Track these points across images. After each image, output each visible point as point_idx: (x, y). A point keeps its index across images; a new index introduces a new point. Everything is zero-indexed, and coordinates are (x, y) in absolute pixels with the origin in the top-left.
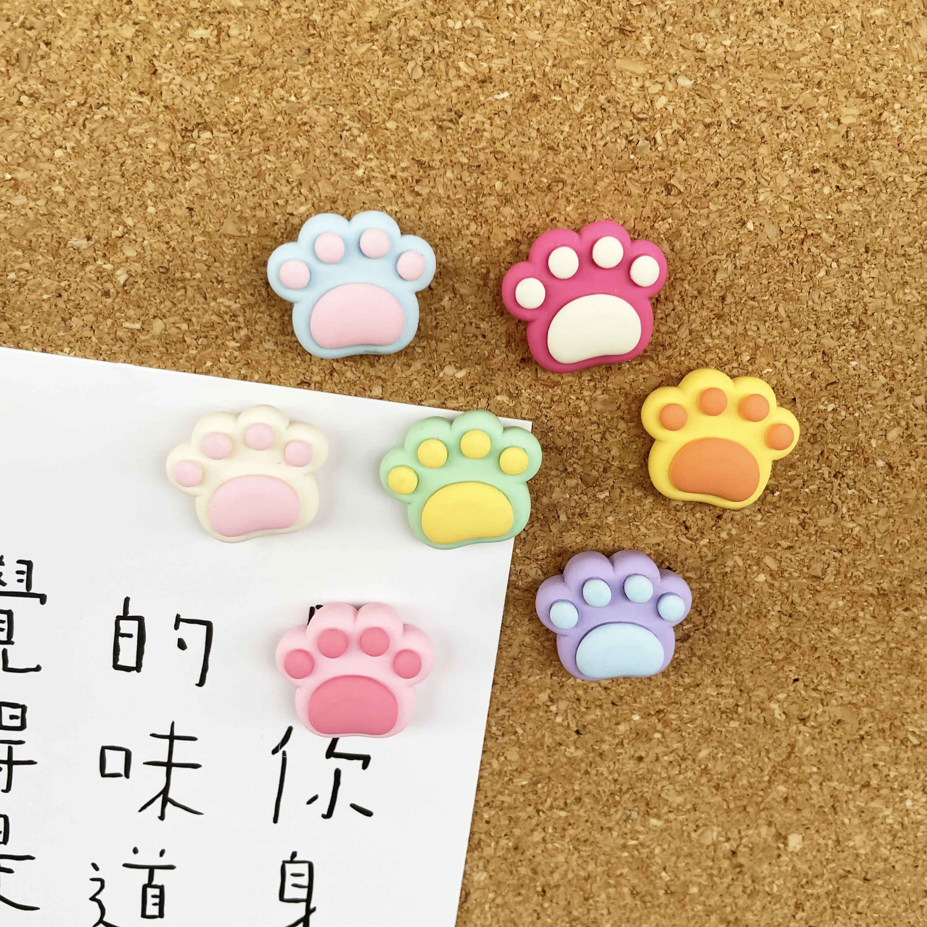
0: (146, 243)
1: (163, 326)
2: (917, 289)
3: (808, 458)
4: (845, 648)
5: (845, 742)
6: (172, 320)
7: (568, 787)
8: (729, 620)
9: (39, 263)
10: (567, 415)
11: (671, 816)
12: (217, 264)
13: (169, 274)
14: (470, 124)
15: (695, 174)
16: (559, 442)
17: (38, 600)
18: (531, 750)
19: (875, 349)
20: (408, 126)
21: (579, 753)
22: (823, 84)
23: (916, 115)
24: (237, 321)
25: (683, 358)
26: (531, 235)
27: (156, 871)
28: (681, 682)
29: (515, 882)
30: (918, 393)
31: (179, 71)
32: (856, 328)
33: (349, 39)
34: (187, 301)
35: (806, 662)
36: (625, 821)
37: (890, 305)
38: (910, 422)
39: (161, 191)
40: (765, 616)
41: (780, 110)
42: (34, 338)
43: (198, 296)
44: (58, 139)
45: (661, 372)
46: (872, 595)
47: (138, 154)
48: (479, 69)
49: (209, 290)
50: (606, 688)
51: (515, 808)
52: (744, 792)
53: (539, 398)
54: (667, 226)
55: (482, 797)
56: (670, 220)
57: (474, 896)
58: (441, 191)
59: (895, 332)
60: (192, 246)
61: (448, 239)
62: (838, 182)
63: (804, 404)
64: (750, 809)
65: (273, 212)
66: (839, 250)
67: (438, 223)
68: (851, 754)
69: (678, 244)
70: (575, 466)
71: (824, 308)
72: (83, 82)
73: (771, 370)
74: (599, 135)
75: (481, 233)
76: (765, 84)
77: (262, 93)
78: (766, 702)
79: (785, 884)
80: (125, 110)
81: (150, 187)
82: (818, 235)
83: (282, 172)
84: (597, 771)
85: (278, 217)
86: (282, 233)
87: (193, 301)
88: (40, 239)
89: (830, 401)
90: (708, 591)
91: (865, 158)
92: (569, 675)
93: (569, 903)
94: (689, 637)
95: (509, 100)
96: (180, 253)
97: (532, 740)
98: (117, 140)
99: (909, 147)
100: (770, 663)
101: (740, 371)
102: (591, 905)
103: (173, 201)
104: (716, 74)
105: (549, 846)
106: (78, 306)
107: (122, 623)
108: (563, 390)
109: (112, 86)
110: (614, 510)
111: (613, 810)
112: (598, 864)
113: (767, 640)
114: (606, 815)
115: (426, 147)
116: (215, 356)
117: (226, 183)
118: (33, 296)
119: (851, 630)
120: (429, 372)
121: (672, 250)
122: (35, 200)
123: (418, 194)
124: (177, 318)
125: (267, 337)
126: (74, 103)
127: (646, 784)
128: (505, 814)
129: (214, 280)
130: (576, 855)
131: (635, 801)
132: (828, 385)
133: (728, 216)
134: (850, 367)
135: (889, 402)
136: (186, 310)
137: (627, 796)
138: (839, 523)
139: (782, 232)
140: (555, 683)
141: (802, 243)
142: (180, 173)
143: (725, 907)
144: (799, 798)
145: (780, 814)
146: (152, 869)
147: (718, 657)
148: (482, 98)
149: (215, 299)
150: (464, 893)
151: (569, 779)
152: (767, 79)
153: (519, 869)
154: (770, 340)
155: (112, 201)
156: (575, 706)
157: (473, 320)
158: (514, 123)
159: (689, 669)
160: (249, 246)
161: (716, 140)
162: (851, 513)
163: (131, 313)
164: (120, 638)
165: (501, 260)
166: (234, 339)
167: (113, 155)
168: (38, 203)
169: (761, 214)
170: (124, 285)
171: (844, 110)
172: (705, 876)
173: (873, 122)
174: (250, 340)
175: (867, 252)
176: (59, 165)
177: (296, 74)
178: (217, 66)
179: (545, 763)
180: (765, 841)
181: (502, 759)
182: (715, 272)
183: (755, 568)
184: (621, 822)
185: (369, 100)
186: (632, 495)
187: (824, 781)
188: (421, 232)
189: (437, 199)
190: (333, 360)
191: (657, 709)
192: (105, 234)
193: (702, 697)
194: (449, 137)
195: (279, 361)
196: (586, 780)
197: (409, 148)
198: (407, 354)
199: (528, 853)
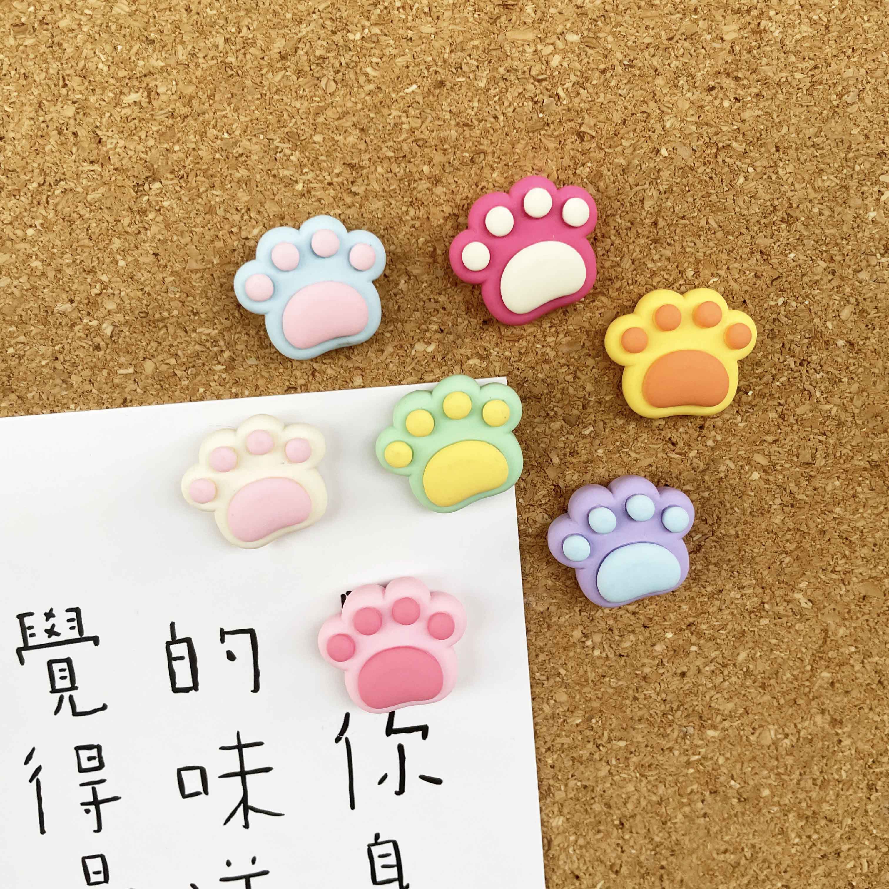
0: (123, 294)
1: (154, 365)
2: (833, 174)
3: (772, 353)
4: (852, 525)
5: (876, 616)
6: (160, 358)
8: (735, 522)
9: (33, 334)
10: (537, 363)
11: (726, 724)
12: (190, 298)
13: (149, 317)
14: (388, 121)
15: (602, 117)
16: (536, 391)
17: (92, 642)
18: (577, 688)
19: (808, 237)
20: (333, 135)
22: (699, 9)
23: (791, 16)
24: (219, 346)
25: (632, 287)
26: (465, 207)
27: (252, 880)
28: (704, 592)
29: (592, 820)
30: (859, 268)
31: (121, 136)
32: (786, 222)
33: (264, 71)
34: (170, 339)
35: (818, 546)
36: (684, 738)
37: (812, 195)
38: (859, 298)
39: (127, 245)
41: (666, 42)
42: (41, 403)
43: (178, 331)
44: (27, 220)
45: (615, 304)
46: (865, 469)
47: (100, 217)
49: (188, 323)
50: (634, 613)
51: (575, 747)
52: (791, 686)
53: (507, 353)
54: (588, 170)
55: (542, 743)
56: (589, 164)
57: (555, 842)
58: (376, 186)
59: (823, 218)
60: (164, 287)
61: (392, 228)
62: (735, 93)
63: (755, 303)
64: (800, 702)
65: (229, 241)
66: (752, 154)
67: (380, 215)
68: (884, 627)
69: (601, 184)
70: (555, 409)
71: (751, 212)
72: (39, 165)
73: (716, 280)
74: (506, 104)
75: (421, 216)
76: (647, 22)
77: (198, 137)
78: (790, 594)
79: (852, 767)
80: (81, 180)
81: (117, 243)
82: (729, 146)
83: (230, 202)
84: (645, 695)
85: (236, 243)
86: (242, 257)
87: (175, 336)
88: (29, 312)
89: (778, 296)
90: (708, 499)
91: (754, 66)
92: (597, 607)
93: (649, 830)
94: (700, 546)
95: (417, 91)
96: (155, 296)
97: (576, 678)
98: (79, 208)
99: (792, 46)
100: (784, 555)
101: (688, 287)
102: (671, 828)
103: (140, 251)
104: (600, 23)
105: (617, 778)
106: (74, 365)
107: (172, 647)
108: (528, 342)
109: (65, 162)
110: (602, 442)
111: (669, 731)
112: (667, 786)
113: (776, 534)
114: (663, 737)
115: (354, 150)
116: (206, 382)
117: (183, 224)
118: (34, 365)
119: (853, 507)
120: (401, 353)
121: (598, 191)
122: (18, 278)
123: (356, 194)
124: (165, 355)
125: (249, 354)
126: (35, 185)
127: (695, 698)
129: (190, 313)
130: (645, 781)
131: (688, 716)
132: (773, 281)
133: (642, 148)
134: (789, 259)
135: (835, 283)
136: (171, 346)
137: (679, 713)
138: (817, 407)
139: (694, 151)
140: (584, 618)
141: (716, 157)
142: (140, 225)
143: (800, 803)
144: (844, 680)
145: (830, 700)
146: (247, 878)
147: (733, 561)
148: (394, 95)
149: (195, 331)
150: (546, 841)
151: (621, 708)
152: (647, 17)
153: (594, 806)
154: (708, 252)
155: (86, 264)
156: (609, 636)
157: (431, 296)
158: (428, 111)
159: (708, 577)
160: (215, 276)
161: (613, 83)
162: (825, 396)
163: (122, 360)
164: (173, 662)
165: (444, 236)
166: (219, 363)
167: (78, 222)
168: (21, 280)
169: (671, 139)
170: (112, 336)
171: (725, 28)
172: (773, 777)
173: (753, 32)
174: (234, 360)
175: (778, 151)
176: (32, 243)
177: (224, 113)
178: (153, 122)
179: (593, 697)
180: (823, 729)
181: (552, 702)
182: (642, 201)
183: (747, 468)
184: (679, 740)
185: (293, 120)
186: (615, 425)
187: (864, 658)
188: (366, 227)
189: (373, 194)
190: (312, 360)
191: (688, 623)
192: (85, 294)
193: (728, 602)
194: (372, 137)
195: (264, 373)
196: (636, 706)
197: (338, 155)
198: (377, 341)
199: (598, 789)
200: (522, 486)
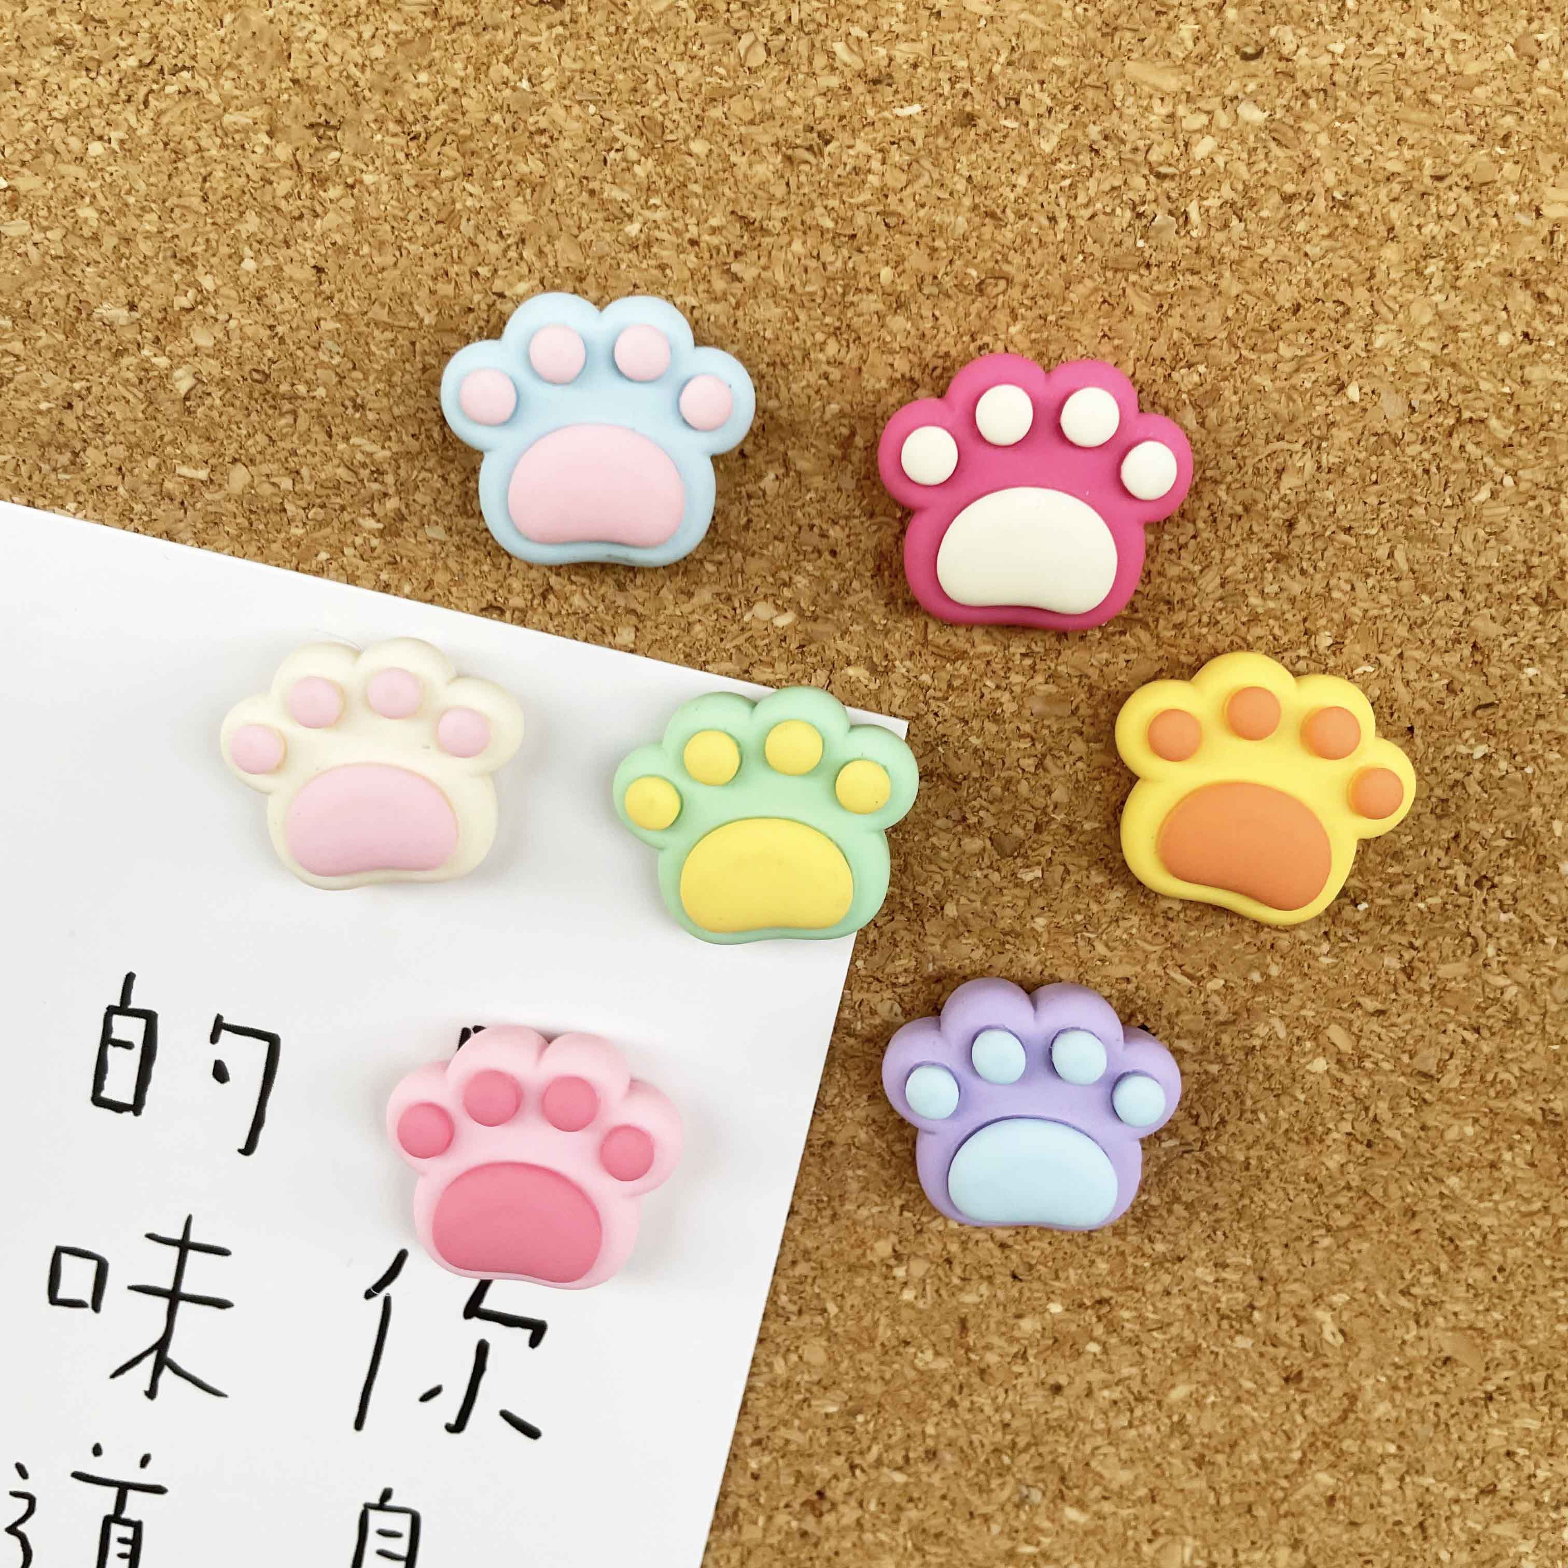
0: (233, 324)
1: (248, 478)
3: (1429, 844)
4: (1471, 1218)
5: (1456, 1402)
6: (265, 469)
7: (915, 1428)
8: (1250, 1139)
9: (40, 344)
10: (975, 716)
11: (1107, 1507)
12: (358, 375)
13: (268, 385)
14: (844, 158)
15: (1258, 286)
16: (957, 767)
18: (849, 1347)
20: (728, 151)
21: (942, 1365)
22: (1514, 139)
24: (383, 483)
25: (1204, 631)
26: (938, 372)
27: (131, 1494)
28: (1148, 1250)
31: (325, 19)
32: (1541, 605)
34: (295, 438)
35: (1393, 1237)
36: (1017, 1506)
39: (270, 233)
40: (1321, 1141)
41: (1428, 181)
42: (14, 480)
43: (316, 428)
44: (98, 124)
45: (1161, 653)
46: (1531, 1122)
47: (236, 164)
48: (870, 58)
49: (338, 421)
50: (1003, 1246)
51: (810, 1456)
52: (1254, 1478)
53: (926, 678)
54: (1196, 378)
55: (749, 1426)
56: (1202, 369)
58: (780, 277)
60: (315, 337)
61: (784, 365)
62: (1528, 324)
63: (1429, 739)
64: (1260, 1512)
65: (467, 288)
66: (1520, 453)
67: (769, 334)
68: (1465, 1427)
69: (1212, 415)
70: (982, 813)
71: (1482, 562)
72: (153, 26)
73: (1370, 669)
74: (1082, 199)
75: (847, 361)
76: (1404, 130)
77: (470, 70)
78: (1310, 1307)
80: (222, 81)
81: (252, 223)
82: (1482, 421)
83: (493, 216)
84: (972, 1403)
85: (477, 298)
86: (481, 328)
87: (306, 437)
88: (46, 300)
89: (1480, 740)
90: (1215, 1081)
92: (935, 1213)
95: (920, 119)
96: (293, 348)
97: (854, 1329)
98: (202, 133)
100: (1323, 1231)
101: (1313, 665)
103: (291, 252)
104: (1312, 103)
105: (868, 1537)
106: (99, 429)
107: (117, 1019)
108: (972, 669)
109: (203, 36)
110: (1049, 905)
111: (995, 1483)
113: (1320, 1186)
114: (981, 1491)
115: (760, 193)
116: (336, 543)
117: (388, 228)
118: (23, 403)
119: (1486, 1184)
120: (726, 610)
122: (45, 229)
123: (736, 278)
124: (275, 467)
125: (434, 517)
126: (133, 62)
127: (1064, 1440)
128: (789, 1465)
129: (347, 403)
130: (918, 1560)
131: (1039, 1469)
132: (1479, 707)
133: (1313, 370)
134: (1523, 677)
136: (294, 453)
137: (1025, 1457)
138: (1479, 975)
139: (1413, 409)
140: (906, 1224)
141: (1450, 435)
142: (308, 203)
144: (1356, 1500)
145: (1317, 1529)
146: (124, 1488)
147: (1222, 1209)
148: (871, 112)
149: (346, 438)
151: (918, 1412)
152: (1407, 121)
154: (1373, 612)
155: (182, 244)
156: (941, 1272)
157: (817, 522)
158: (926, 163)
159: (1165, 1225)
160: (418, 345)
161: (1301, 227)
162: (1503, 958)
163: (193, 449)
164: (110, 1048)
165: (879, 414)
166: (374, 515)
167: (191, 160)
168: (49, 234)
169: (1376, 372)
170: (186, 398)
174: (403, 519)
176: (95, 171)
177: (534, 40)
178: (395, 15)
179: (874, 1375)
181: (794, 1358)
182: (1280, 472)
183: (1308, 1045)
185: (663, 97)
186: (1085, 881)
187: (1407, 1472)
188: (736, 348)
189: (769, 290)
190: (550, 568)
191: (1097, 1297)
192: (162, 302)
193: (1187, 1284)
194: (803, 178)
195: (452, 563)
196: (949, 1417)
197: (727, 191)
198: (686, 572)
199: (826, 1546)
200: (871, 937)
